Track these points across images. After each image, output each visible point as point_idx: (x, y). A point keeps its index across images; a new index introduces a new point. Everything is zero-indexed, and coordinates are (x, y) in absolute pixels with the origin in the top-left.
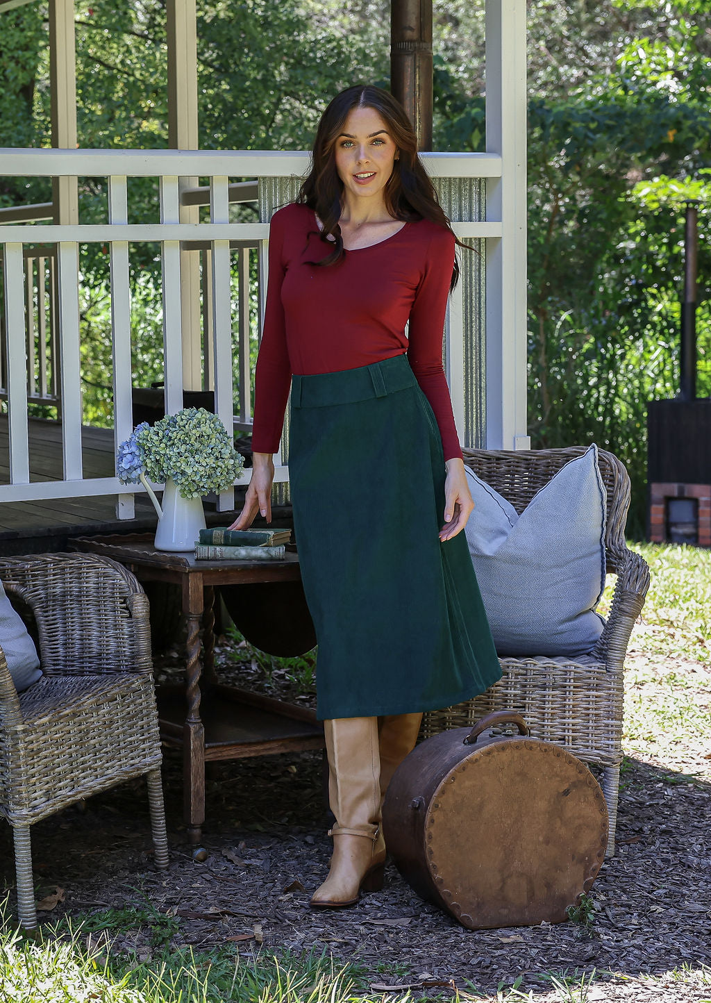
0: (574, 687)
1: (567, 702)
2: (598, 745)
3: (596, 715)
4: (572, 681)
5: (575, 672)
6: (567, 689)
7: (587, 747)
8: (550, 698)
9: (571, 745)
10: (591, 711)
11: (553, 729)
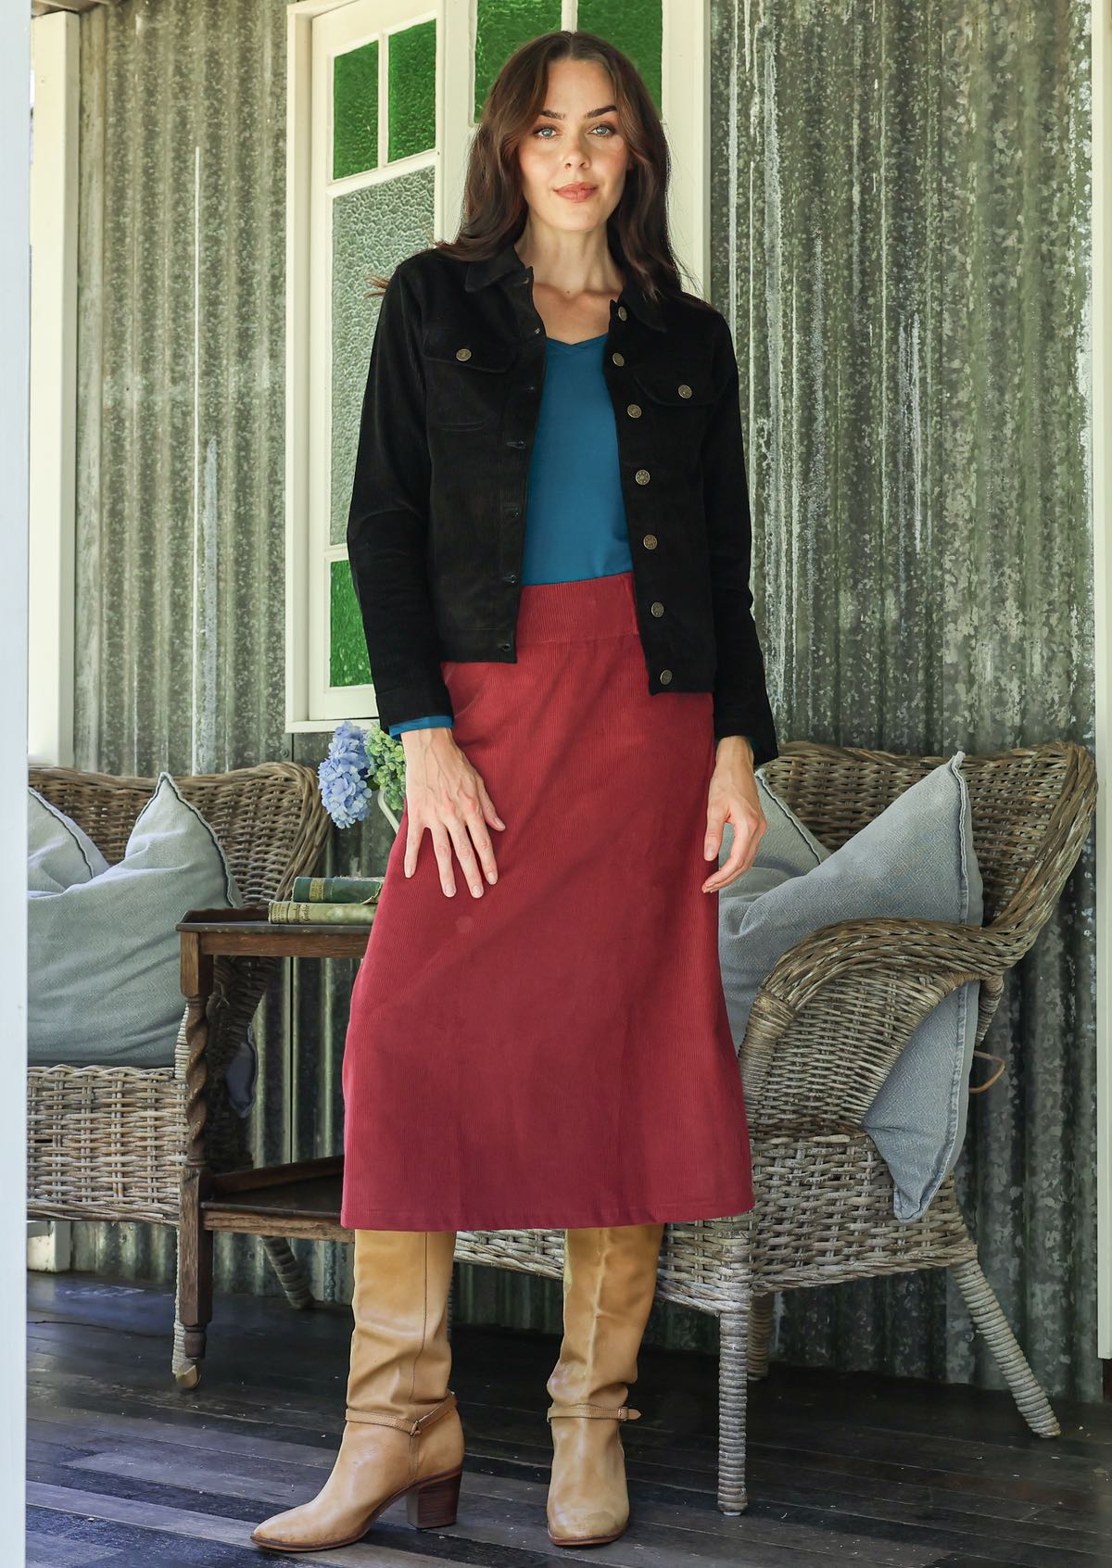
0: (123, 1105)
1: (113, 1129)
2: (161, 1195)
3: (157, 1148)
4: (119, 1095)
5: (124, 1083)
6: (113, 1108)
7: (145, 1199)
8: (88, 1124)
9: (121, 1197)
10: (149, 1142)
11: (93, 1174)
